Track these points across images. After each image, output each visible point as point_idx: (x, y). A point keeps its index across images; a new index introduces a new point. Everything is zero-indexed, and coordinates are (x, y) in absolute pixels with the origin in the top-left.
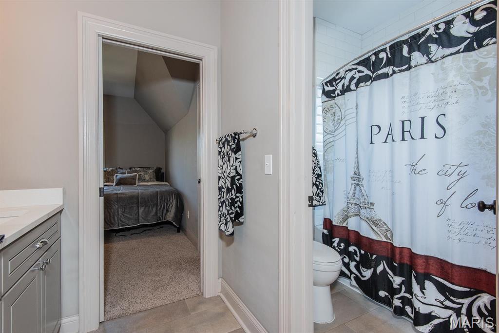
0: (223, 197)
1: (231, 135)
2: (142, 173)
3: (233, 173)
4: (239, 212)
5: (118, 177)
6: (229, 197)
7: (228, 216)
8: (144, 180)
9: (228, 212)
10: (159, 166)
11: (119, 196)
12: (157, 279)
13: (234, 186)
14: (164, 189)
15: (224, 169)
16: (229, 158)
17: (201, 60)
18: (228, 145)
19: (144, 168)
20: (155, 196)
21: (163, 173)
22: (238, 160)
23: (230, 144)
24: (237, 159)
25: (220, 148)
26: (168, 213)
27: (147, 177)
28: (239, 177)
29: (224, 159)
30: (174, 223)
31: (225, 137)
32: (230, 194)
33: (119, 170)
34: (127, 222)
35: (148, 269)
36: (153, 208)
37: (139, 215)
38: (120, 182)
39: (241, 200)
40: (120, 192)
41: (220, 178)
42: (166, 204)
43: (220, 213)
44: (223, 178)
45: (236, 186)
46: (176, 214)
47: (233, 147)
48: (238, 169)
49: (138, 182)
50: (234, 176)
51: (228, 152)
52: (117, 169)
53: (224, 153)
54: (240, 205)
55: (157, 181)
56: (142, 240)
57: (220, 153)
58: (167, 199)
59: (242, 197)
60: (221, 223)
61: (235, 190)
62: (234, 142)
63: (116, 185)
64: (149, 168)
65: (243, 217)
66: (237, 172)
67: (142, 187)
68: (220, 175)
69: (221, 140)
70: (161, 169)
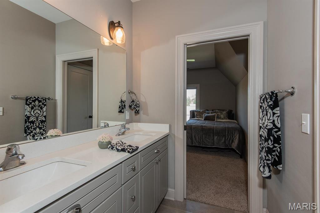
0: (263, 144)
1: (269, 93)
2: (219, 114)
3: (271, 126)
4: (277, 160)
5: (205, 115)
6: (266, 145)
7: (265, 161)
8: (220, 118)
9: (265, 158)
10: (231, 109)
11: (203, 127)
12: (219, 186)
13: (272, 138)
14: (231, 125)
15: (264, 121)
16: (267, 112)
17: (249, 36)
18: (267, 101)
19: (220, 110)
20: (224, 130)
21: (234, 114)
22: (276, 115)
23: (268, 101)
24: (274, 114)
25: (261, 103)
26: (233, 143)
27: (222, 116)
28: (277, 130)
29: (264, 113)
30: (237, 151)
31: (265, 94)
32: (267, 144)
33: (206, 111)
34: (208, 144)
35: (215, 177)
36: (223, 137)
37: (214, 140)
38: (207, 119)
39: (279, 150)
40: (204, 125)
41: (261, 127)
42: (231, 136)
43: (260, 156)
44: (263, 128)
45: (274, 136)
46: (238, 145)
47: (270, 103)
48: (276, 122)
49: (216, 119)
50: (272, 129)
51: (266, 107)
52: (205, 111)
53: (264, 108)
54: (278, 154)
55: (229, 119)
56: (216, 157)
57: (261, 107)
58: (232, 134)
59: (280, 147)
60: (261, 165)
61: (271, 141)
62: (271, 100)
63: (204, 120)
64: (223, 110)
65: (281, 166)
66: (274, 125)
67: (218, 123)
68: (261, 125)
69: (262, 97)
70: (232, 111)
